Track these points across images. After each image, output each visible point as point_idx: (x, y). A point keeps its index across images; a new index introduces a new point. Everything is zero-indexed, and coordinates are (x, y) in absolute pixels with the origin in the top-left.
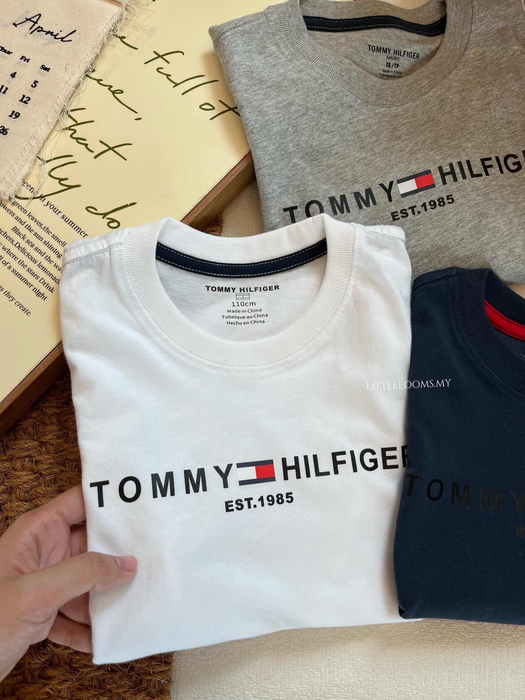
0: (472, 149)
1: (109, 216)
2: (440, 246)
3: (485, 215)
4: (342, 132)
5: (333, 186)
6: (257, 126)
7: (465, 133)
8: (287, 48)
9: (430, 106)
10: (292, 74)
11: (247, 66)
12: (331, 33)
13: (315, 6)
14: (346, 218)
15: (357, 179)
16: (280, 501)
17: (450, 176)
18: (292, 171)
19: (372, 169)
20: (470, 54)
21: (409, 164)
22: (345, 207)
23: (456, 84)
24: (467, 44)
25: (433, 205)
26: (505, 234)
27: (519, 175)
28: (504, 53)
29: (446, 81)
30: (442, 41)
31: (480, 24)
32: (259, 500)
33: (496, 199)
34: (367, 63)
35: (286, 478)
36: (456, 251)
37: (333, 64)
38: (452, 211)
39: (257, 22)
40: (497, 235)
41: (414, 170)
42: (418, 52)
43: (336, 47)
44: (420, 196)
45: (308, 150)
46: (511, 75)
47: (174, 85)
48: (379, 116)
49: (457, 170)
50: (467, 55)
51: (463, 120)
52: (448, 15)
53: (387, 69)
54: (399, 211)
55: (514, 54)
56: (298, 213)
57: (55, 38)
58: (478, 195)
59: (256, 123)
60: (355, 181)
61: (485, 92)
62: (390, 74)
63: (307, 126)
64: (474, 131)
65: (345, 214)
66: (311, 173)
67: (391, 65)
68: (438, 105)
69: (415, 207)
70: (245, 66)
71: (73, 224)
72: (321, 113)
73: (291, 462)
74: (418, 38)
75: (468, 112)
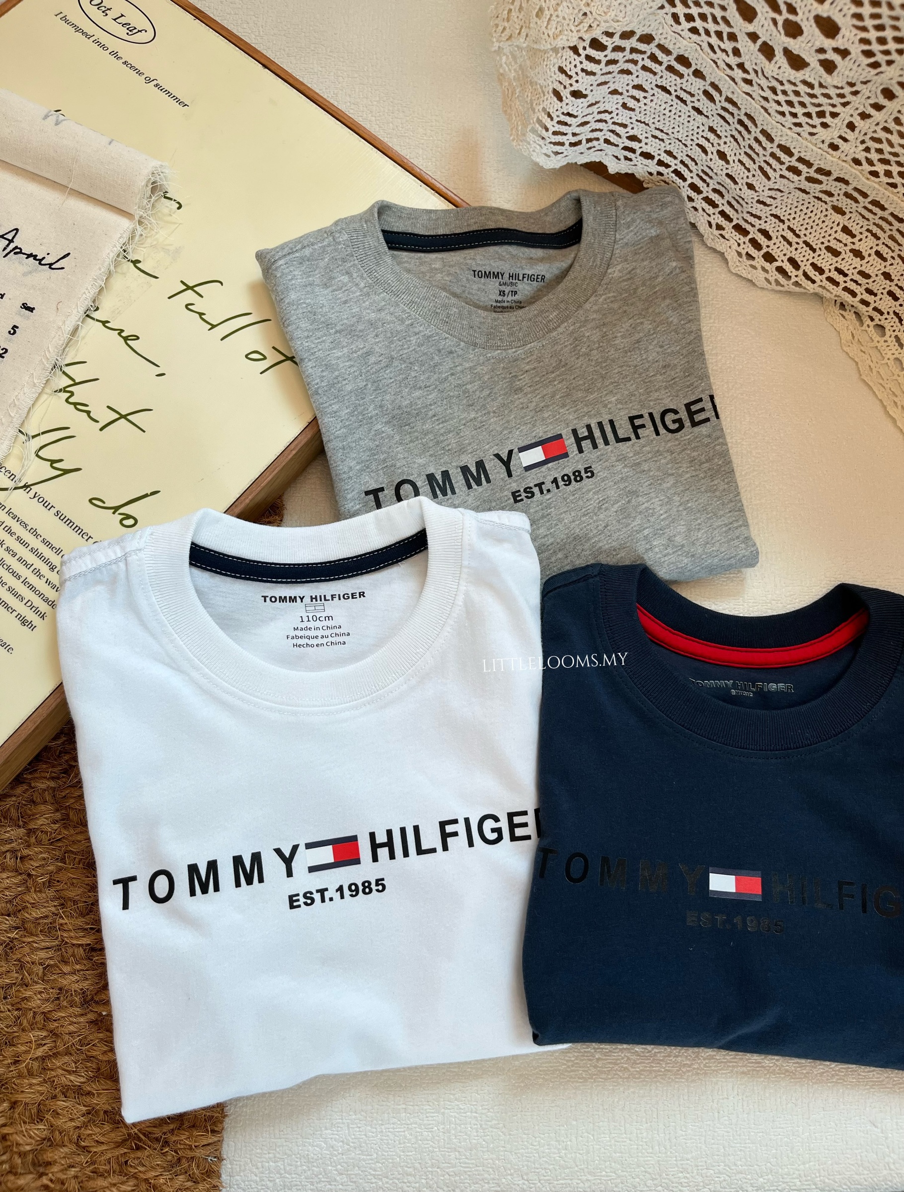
0: (616, 405)
1: (121, 511)
2: (578, 535)
3: (635, 493)
4: (441, 387)
5: (432, 459)
6: (323, 384)
7: (607, 382)
8: (362, 277)
9: (560, 347)
10: (369, 314)
11: (308, 305)
12: (422, 255)
13: (400, 217)
14: (450, 501)
15: (464, 448)
16: (367, 890)
17: (588, 441)
18: (375, 441)
19: (484, 433)
20: (615, 272)
21: (534, 426)
22: (448, 486)
23: (595, 316)
24: (611, 259)
25: (567, 480)
26: (662, 517)
27: (682, 437)
28: (660, 271)
29: (581, 312)
30: (576, 255)
31: (626, 231)
32: (337, 891)
33: (649, 470)
34: (472, 294)
35: (375, 859)
36: (599, 541)
37: (425, 299)
38: (593, 489)
39: (320, 245)
40: (652, 519)
41: (540, 435)
42: (543, 273)
43: (428, 274)
44: (549, 469)
45: (396, 412)
46: (668, 301)
47: (210, 327)
48: (493, 361)
49: (597, 433)
50: (610, 274)
51: (604, 365)
52: (585, 219)
53: (500, 298)
54: (522, 490)
55: (671, 272)
56: (385, 496)
57: (40, 264)
58: (626, 466)
59: (322, 381)
60: (462, 450)
61: (633, 326)
62: (505, 304)
63: (392, 381)
64: (619, 379)
65: (448, 496)
66: (401, 444)
67: (506, 292)
68: (571, 344)
69: (543, 483)
70: (305, 305)
71: (72, 524)
72: (411, 363)
73: (381, 838)
74: (542, 254)
75: (610, 354)
